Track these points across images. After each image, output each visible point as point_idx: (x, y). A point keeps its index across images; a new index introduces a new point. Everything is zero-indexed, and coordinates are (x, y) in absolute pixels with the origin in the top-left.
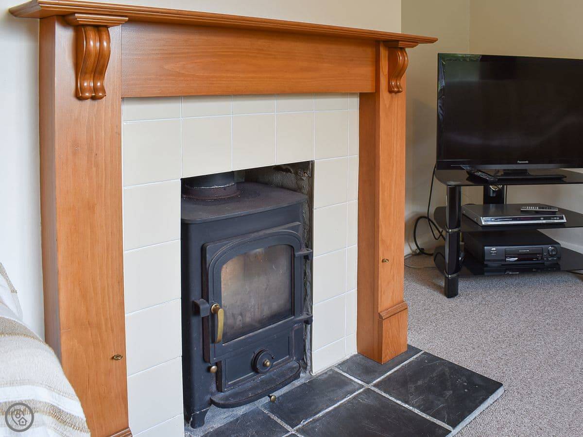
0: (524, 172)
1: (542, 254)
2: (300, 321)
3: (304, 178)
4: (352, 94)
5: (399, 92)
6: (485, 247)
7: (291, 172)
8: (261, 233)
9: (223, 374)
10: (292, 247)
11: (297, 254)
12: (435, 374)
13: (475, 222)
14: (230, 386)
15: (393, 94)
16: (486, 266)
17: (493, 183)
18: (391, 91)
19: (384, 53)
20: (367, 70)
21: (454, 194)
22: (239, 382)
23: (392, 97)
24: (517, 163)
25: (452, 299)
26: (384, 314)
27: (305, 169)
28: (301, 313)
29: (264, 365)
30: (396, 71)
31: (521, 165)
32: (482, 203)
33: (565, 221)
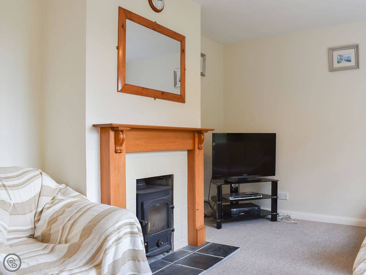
0: (246, 179)
1: (253, 210)
2: (170, 231)
3: (169, 181)
4: (185, 150)
5: (202, 149)
6: (232, 209)
7: (164, 179)
8: (159, 199)
9: (149, 246)
10: (168, 204)
11: (170, 206)
12: (216, 247)
13: (227, 200)
14: (151, 250)
15: (200, 150)
16: (232, 216)
17: (234, 183)
18: (199, 149)
19: (196, 135)
20: (190, 142)
21: (219, 188)
22: (153, 249)
23: (199, 151)
24: (243, 176)
25: (219, 229)
26: (198, 229)
27: (169, 178)
28: (171, 227)
29: (161, 244)
30: (201, 141)
31: (245, 176)
32: (230, 193)
33: (261, 197)
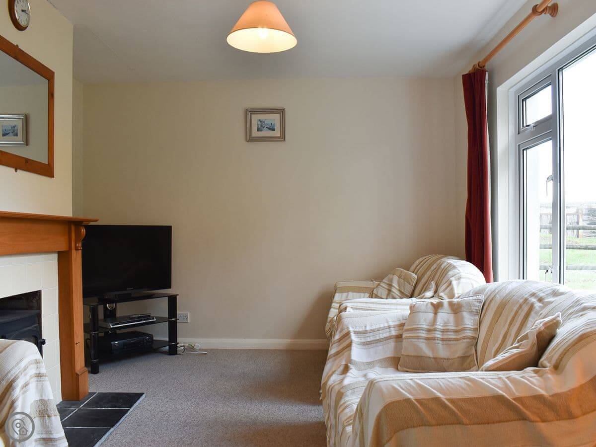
0: (130, 295)
1: (144, 342)
4: (55, 252)
5: (80, 249)
6: (112, 343)
10: (36, 337)
11: (39, 341)
16: (113, 353)
18: (76, 250)
19: (73, 228)
21: (94, 311)
23: (76, 253)
24: (126, 290)
26: (78, 373)
30: (80, 238)
31: (129, 291)
33: (155, 320)
